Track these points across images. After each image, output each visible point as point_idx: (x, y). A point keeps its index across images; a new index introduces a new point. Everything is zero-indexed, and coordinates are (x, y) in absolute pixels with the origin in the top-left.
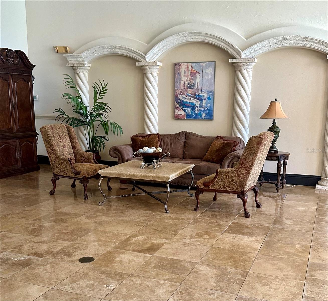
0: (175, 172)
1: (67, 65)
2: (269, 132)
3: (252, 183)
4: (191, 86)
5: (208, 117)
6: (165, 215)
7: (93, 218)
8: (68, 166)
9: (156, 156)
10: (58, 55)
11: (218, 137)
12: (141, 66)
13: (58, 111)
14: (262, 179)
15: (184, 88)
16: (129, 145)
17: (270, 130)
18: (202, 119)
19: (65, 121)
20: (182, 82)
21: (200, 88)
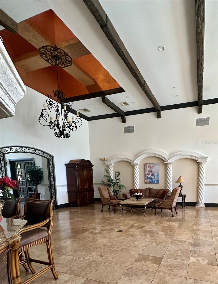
0: (147, 202)
1: (105, 165)
2: (179, 187)
4: (151, 172)
6: (145, 217)
7: (119, 219)
8: (108, 201)
9: (140, 196)
11: (161, 189)
12: (133, 165)
13: (102, 181)
14: (177, 204)
15: (148, 172)
16: (129, 193)
17: (179, 186)
18: (155, 183)
20: (148, 170)
21: (154, 172)
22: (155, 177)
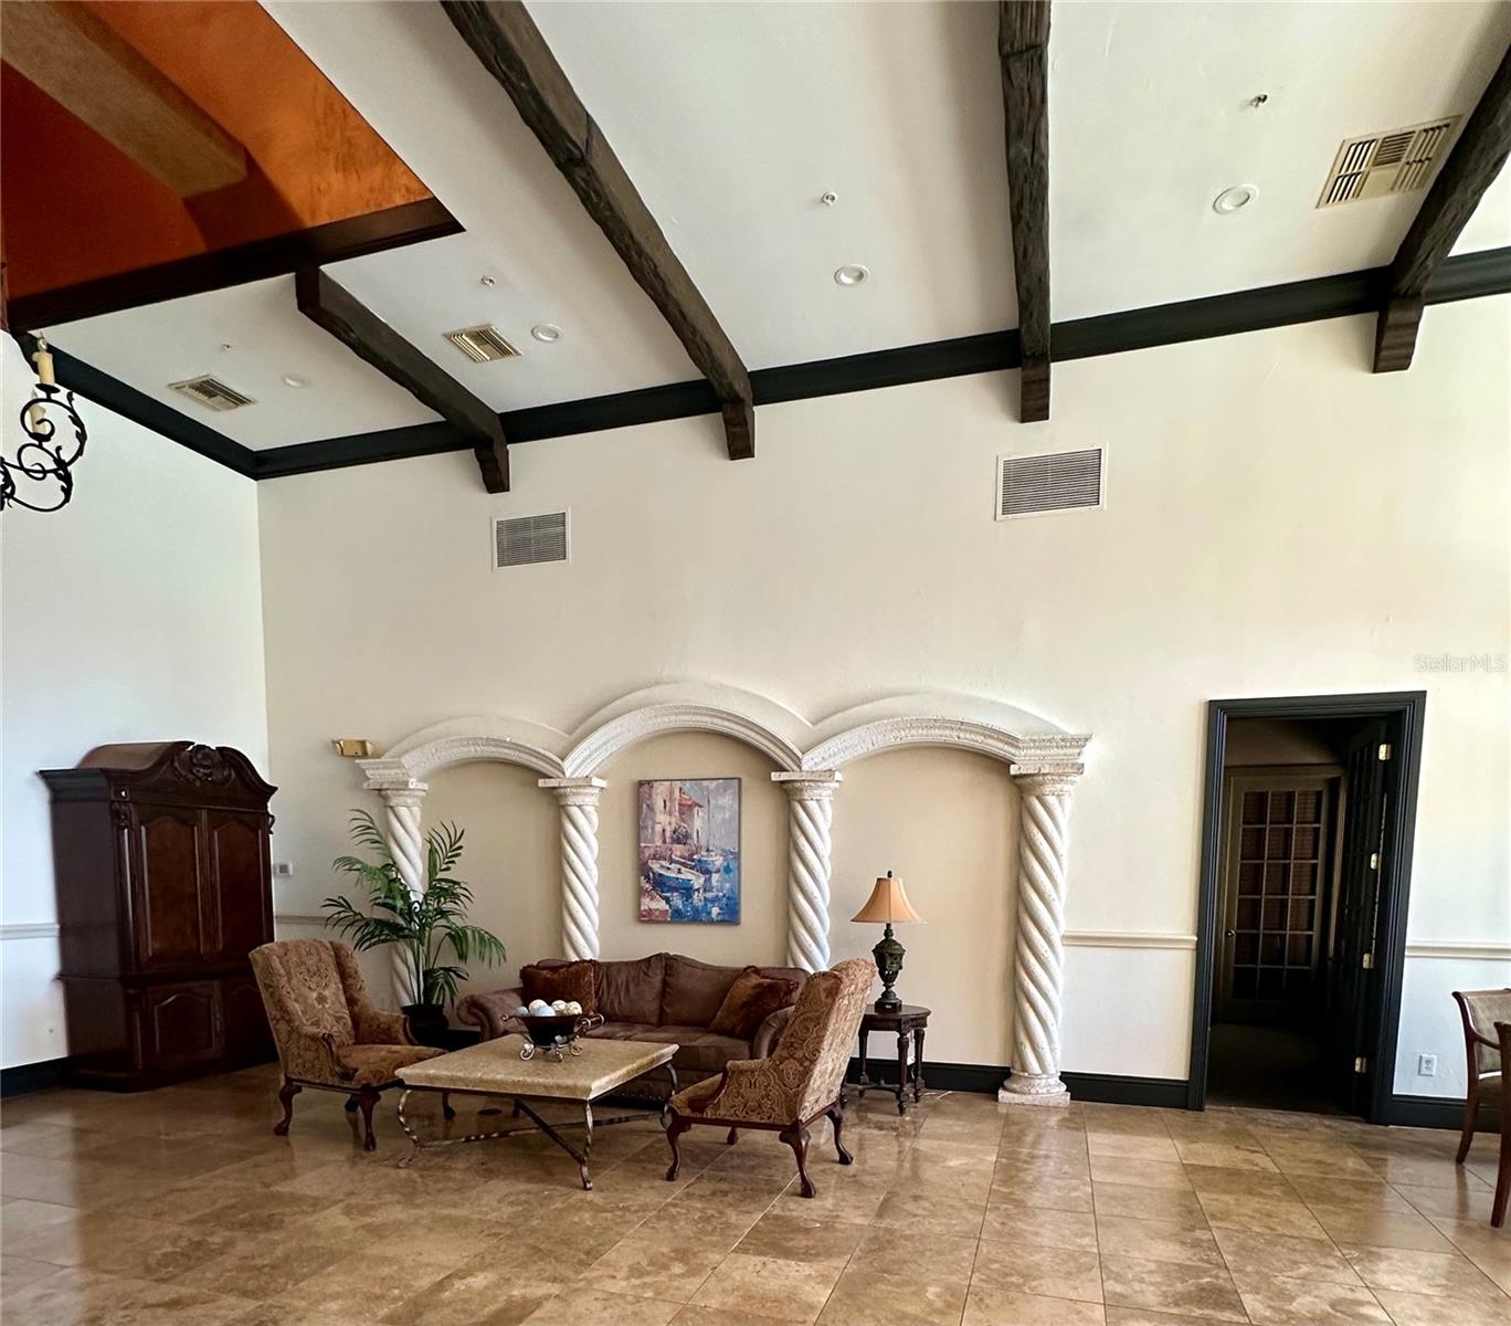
1: (365, 786)
3: (824, 1096)
4: (681, 838)
5: (727, 918)
10: (345, 762)
11: (749, 967)
12: (554, 788)
13: (334, 903)
15: (664, 842)
16: (514, 990)
17: (879, 950)
18: (711, 922)
19: (351, 930)
20: (658, 828)
21: (703, 842)
22: (708, 880)
